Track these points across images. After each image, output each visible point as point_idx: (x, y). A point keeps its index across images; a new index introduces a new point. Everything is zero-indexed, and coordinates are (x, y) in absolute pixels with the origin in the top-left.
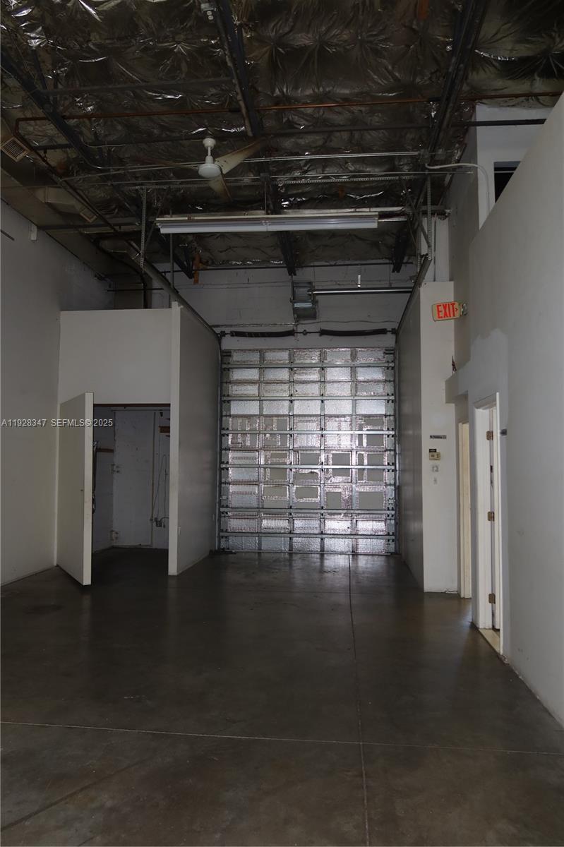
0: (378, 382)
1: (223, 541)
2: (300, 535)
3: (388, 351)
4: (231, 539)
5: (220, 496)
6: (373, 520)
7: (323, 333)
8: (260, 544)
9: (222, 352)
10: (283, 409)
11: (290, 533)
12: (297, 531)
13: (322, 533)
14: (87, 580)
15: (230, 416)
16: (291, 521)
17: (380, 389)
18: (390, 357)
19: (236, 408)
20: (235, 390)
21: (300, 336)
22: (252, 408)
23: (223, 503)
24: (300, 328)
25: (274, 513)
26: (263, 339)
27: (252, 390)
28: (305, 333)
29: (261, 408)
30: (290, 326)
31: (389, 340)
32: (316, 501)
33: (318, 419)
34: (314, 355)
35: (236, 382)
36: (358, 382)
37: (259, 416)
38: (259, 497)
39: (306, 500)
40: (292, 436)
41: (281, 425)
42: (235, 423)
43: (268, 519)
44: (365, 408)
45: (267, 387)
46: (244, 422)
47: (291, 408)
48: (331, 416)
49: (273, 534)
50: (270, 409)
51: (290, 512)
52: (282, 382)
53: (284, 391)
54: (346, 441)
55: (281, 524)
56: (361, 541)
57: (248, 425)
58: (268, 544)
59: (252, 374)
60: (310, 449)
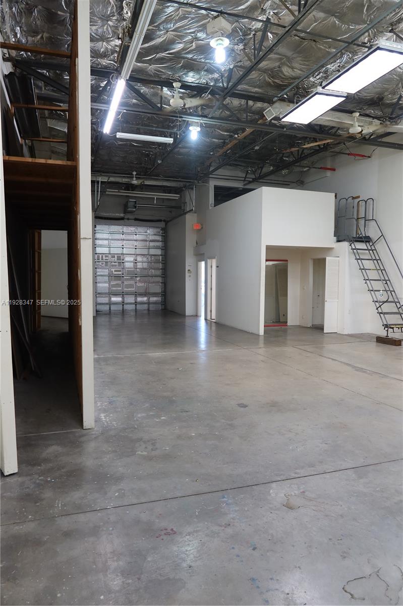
0: (158, 241)
2: (127, 304)
3: (162, 229)
4: (97, 306)
6: (156, 297)
7: (136, 219)
8: (110, 308)
10: (119, 251)
11: (123, 303)
12: (126, 302)
13: (136, 302)
15: (96, 254)
16: (123, 298)
17: (160, 244)
18: (163, 232)
19: (98, 250)
20: (98, 242)
21: (126, 220)
22: (106, 250)
24: (126, 217)
25: (116, 295)
26: (109, 221)
27: (106, 242)
28: (128, 219)
29: (109, 250)
30: (122, 215)
31: (162, 224)
32: (133, 289)
33: (134, 256)
34: (132, 229)
35: (98, 239)
36: (151, 241)
37: (109, 254)
38: (109, 289)
39: (129, 289)
40: (123, 263)
41: (119, 258)
42: (98, 257)
43: (114, 297)
44: (153, 252)
45: (112, 242)
46: (102, 256)
47: (123, 251)
48: (139, 255)
49: (116, 303)
50: (113, 251)
51: (123, 294)
52: (119, 240)
53: (119, 244)
54: (145, 265)
55: (119, 299)
56: (151, 305)
57: (104, 258)
58: (113, 308)
59: (106, 236)
60: (131, 268)
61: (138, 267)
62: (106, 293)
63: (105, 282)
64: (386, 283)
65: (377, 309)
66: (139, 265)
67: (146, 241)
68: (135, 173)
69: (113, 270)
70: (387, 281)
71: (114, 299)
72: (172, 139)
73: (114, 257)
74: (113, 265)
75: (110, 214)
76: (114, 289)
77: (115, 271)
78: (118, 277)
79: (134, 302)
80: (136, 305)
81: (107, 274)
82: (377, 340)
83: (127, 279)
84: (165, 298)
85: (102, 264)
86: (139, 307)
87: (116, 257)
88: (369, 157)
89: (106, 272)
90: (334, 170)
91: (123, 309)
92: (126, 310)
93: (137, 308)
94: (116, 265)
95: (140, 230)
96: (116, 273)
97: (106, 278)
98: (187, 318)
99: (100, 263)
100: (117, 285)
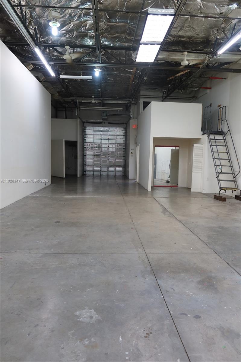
0: (122, 136)
1: (85, 172)
2: (103, 171)
4: (86, 172)
5: (84, 162)
6: (120, 168)
7: (109, 123)
8: (93, 173)
9: (84, 127)
10: (99, 141)
12: (102, 170)
13: (108, 171)
14: (64, 177)
15: (86, 143)
16: (101, 168)
17: (122, 137)
18: (125, 130)
19: (88, 141)
20: (87, 136)
21: (104, 124)
22: (92, 141)
23: (85, 164)
24: (103, 122)
25: (97, 166)
26: (94, 124)
27: (92, 136)
28: (105, 123)
29: (94, 141)
30: (101, 121)
31: (124, 126)
32: (107, 163)
33: (107, 144)
34: (106, 129)
35: (88, 135)
36: (117, 135)
37: (93, 143)
38: (93, 162)
39: (104, 163)
40: (101, 148)
41: (99, 145)
42: (87, 144)
43: (96, 167)
44: (118, 142)
45: (95, 136)
46: (90, 144)
47: (101, 141)
48: (110, 143)
49: (96, 171)
50: (96, 141)
51: (100, 166)
52: (99, 135)
53: (99, 137)
54: (114, 149)
55: (99, 169)
56: (117, 173)
57: (91, 145)
58: (95, 173)
59: (92, 133)
60: (105, 151)
61: (110, 150)
62: (91, 165)
63: (91, 159)
64: (229, 161)
65: (217, 177)
66: (110, 149)
67: (115, 135)
68: (93, 97)
69: (96, 152)
70: (230, 160)
71: (96, 168)
72: (91, 77)
73: (96, 145)
74: (95, 149)
75: (95, 120)
76: (96, 163)
77: (97, 153)
78: (98, 156)
79: (107, 170)
80: (108, 172)
81: (92, 154)
82: (214, 197)
83: (103, 157)
84: (125, 169)
85: (90, 148)
86: (110, 173)
87: (97, 145)
88: (226, 79)
89: (91, 153)
90: (210, 88)
91: (101, 174)
92: (102, 175)
93: (109, 174)
94: (97, 149)
95: (111, 129)
96: (96, 154)
97: (92, 157)
98: (129, 180)
99: (88, 148)
100: (97, 161)
